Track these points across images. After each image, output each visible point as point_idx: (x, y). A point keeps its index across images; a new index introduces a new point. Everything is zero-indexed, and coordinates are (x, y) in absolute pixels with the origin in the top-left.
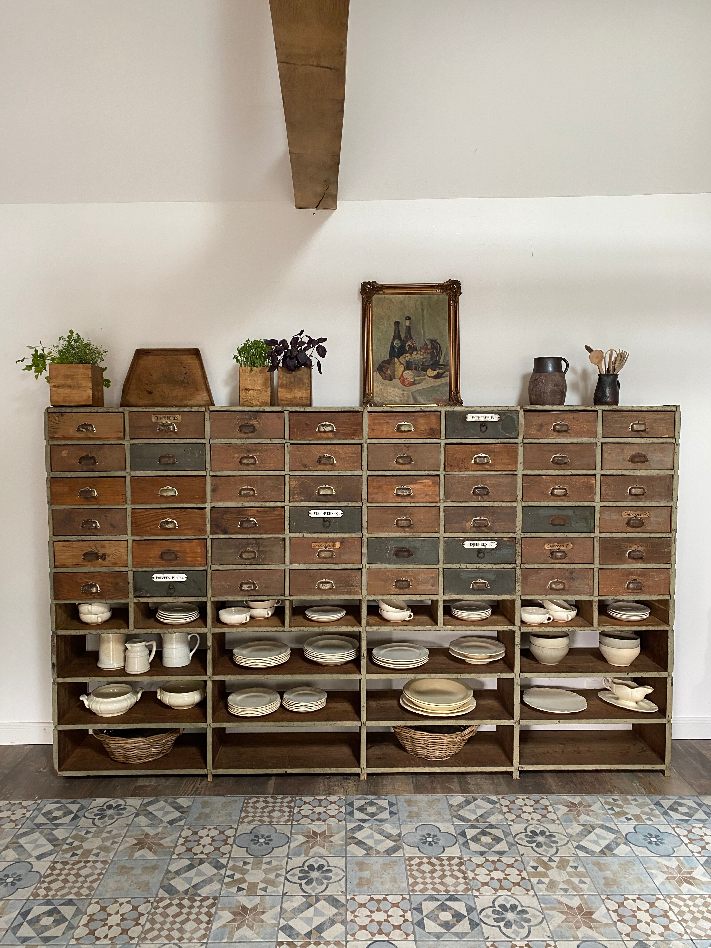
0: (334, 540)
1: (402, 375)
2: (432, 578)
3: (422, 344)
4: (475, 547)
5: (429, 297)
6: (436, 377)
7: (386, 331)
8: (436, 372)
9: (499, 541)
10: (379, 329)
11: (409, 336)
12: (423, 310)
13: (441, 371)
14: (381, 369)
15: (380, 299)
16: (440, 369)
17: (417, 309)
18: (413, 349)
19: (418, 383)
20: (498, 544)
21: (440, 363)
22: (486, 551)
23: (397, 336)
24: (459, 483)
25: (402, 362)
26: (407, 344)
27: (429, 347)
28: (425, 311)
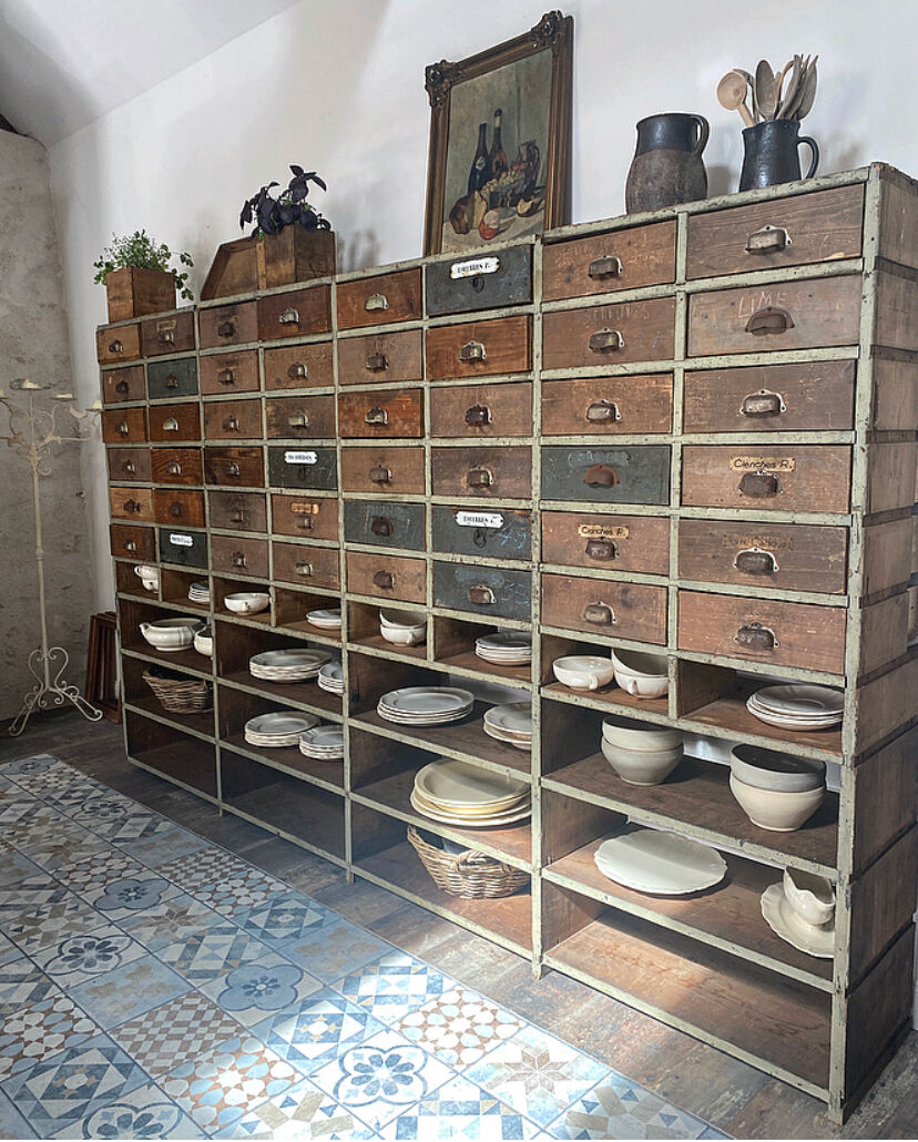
0: (311, 500)
1: (483, 220)
2: (419, 575)
3: (514, 157)
4: (472, 524)
5: (527, 63)
6: (529, 213)
7: (467, 146)
8: (530, 203)
9: (506, 513)
10: (457, 144)
11: (498, 147)
12: (519, 90)
13: (536, 200)
14: (455, 215)
15: (461, 90)
16: (536, 196)
17: (510, 93)
18: (503, 168)
19: (503, 231)
20: (505, 521)
21: (537, 185)
22: (488, 532)
23: (481, 151)
24: (450, 401)
25: (485, 196)
26: (495, 161)
27: (524, 158)
28: (522, 91)
